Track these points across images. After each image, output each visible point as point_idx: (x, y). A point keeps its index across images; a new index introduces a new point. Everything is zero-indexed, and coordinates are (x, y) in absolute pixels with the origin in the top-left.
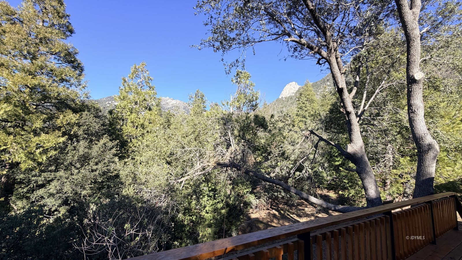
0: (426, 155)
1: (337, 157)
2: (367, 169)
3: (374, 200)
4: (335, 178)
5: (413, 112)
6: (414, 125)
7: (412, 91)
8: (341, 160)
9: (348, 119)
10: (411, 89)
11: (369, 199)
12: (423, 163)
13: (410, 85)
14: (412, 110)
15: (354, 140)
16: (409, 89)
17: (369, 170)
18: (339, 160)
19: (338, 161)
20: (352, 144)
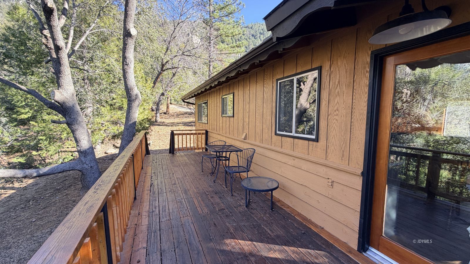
0: (134, 103)
1: (23, 107)
2: (80, 119)
3: (87, 150)
4: (19, 136)
5: (127, 64)
6: (127, 76)
7: (127, 44)
8: (30, 111)
9: (57, 56)
10: (127, 42)
11: (82, 151)
12: (131, 110)
13: (126, 38)
14: (126, 62)
15: (64, 85)
16: (125, 41)
17: (81, 120)
18: (28, 112)
19: (26, 113)
20: (60, 90)
